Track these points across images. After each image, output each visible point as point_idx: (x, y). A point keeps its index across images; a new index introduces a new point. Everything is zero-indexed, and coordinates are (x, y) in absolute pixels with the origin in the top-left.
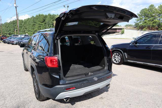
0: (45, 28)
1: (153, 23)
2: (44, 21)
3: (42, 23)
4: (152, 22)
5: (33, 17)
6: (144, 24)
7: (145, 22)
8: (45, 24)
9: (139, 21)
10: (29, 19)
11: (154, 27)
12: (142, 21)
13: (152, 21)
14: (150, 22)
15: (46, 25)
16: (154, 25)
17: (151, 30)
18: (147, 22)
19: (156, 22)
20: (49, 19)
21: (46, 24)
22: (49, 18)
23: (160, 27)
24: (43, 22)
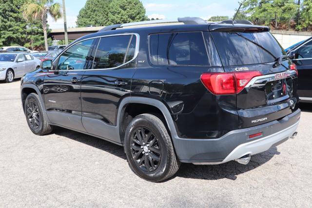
1: (284, 11)
4: (280, 10)
6: (261, 15)
7: (265, 10)
9: (249, 7)
11: (285, 23)
12: (255, 6)
13: (280, 6)
14: (275, 9)
16: (286, 16)
17: (279, 29)
18: (270, 9)
19: (290, 9)
23: (299, 21)
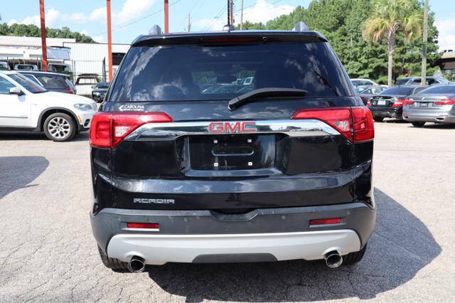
0: (343, 50)
2: (341, 22)
3: (332, 34)
5: (299, 8)
8: (343, 37)
10: (284, 17)
15: (346, 38)
20: (361, 16)
21: (345, 35)
22: (359, 8)
24: (335, 29)
